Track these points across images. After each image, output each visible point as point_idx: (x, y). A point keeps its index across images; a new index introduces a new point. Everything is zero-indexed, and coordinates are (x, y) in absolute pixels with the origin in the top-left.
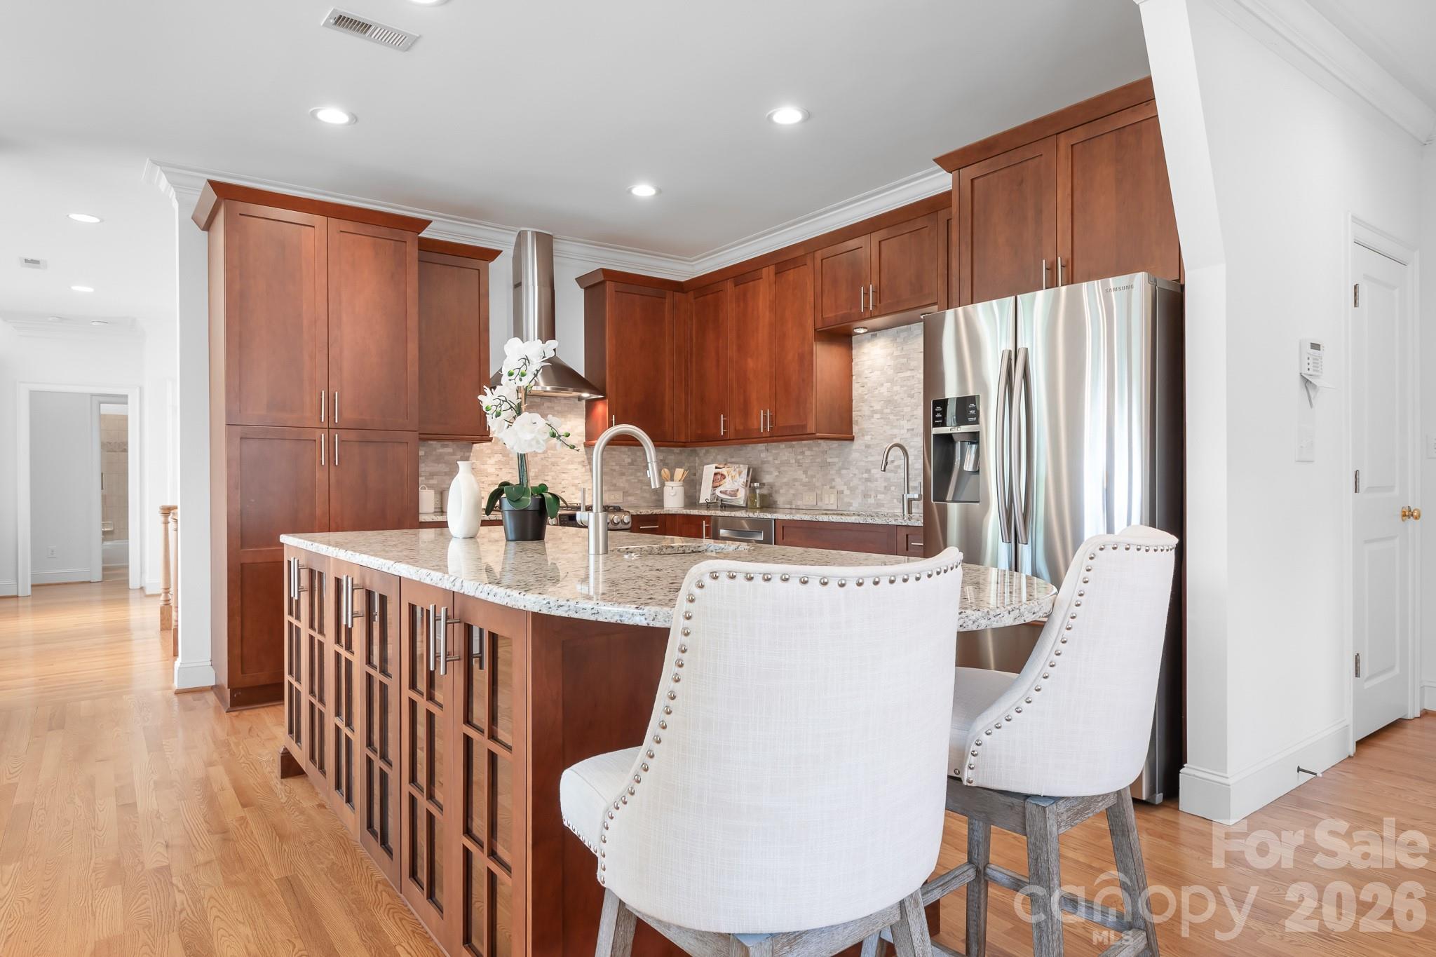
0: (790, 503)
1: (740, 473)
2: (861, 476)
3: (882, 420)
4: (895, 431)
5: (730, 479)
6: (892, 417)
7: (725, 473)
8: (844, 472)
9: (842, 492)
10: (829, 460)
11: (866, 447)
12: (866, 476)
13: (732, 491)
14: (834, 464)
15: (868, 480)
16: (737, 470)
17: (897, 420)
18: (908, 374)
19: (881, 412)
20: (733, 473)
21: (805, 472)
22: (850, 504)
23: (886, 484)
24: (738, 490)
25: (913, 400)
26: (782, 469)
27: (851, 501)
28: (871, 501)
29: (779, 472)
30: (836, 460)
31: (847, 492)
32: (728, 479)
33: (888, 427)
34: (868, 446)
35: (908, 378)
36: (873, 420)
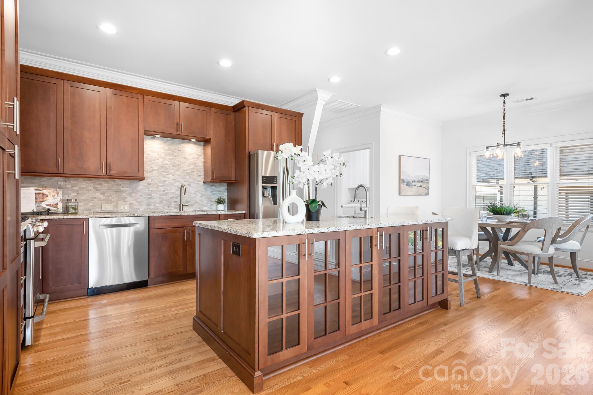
0: (90, 210)
1: (58, 194)
2: (145, 197)
3: (158, 174)
4: (166, 179)
5: (52, 197)
6: (164, 173)
7: (47, 193)
8: (133, 194)
9: (133, 204)
10: (122, 189)
11: (148, 184)
12: (149, 196)
13: (54, 204)
14: (127, 191)
15: (149, 198)
16: (56, 191)
17: (167, 174)
18: (173, 157)
19: (158, 170)
20: (53, 194)
21: (103, 194)
22: (139, 209)
23: (161, 200)
24: (58, 204)
25: (175, 168)
26: (80, 192)
27: (139, 208)
28: (152, 207)
29: (78, 194)
30: (128, 189)
31: (135, 203)
32: (50, 197)
33: (162, 177)
34: (149, 184)
35: (173, 159)
36: (152, 173)
